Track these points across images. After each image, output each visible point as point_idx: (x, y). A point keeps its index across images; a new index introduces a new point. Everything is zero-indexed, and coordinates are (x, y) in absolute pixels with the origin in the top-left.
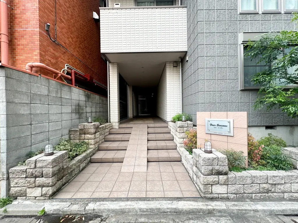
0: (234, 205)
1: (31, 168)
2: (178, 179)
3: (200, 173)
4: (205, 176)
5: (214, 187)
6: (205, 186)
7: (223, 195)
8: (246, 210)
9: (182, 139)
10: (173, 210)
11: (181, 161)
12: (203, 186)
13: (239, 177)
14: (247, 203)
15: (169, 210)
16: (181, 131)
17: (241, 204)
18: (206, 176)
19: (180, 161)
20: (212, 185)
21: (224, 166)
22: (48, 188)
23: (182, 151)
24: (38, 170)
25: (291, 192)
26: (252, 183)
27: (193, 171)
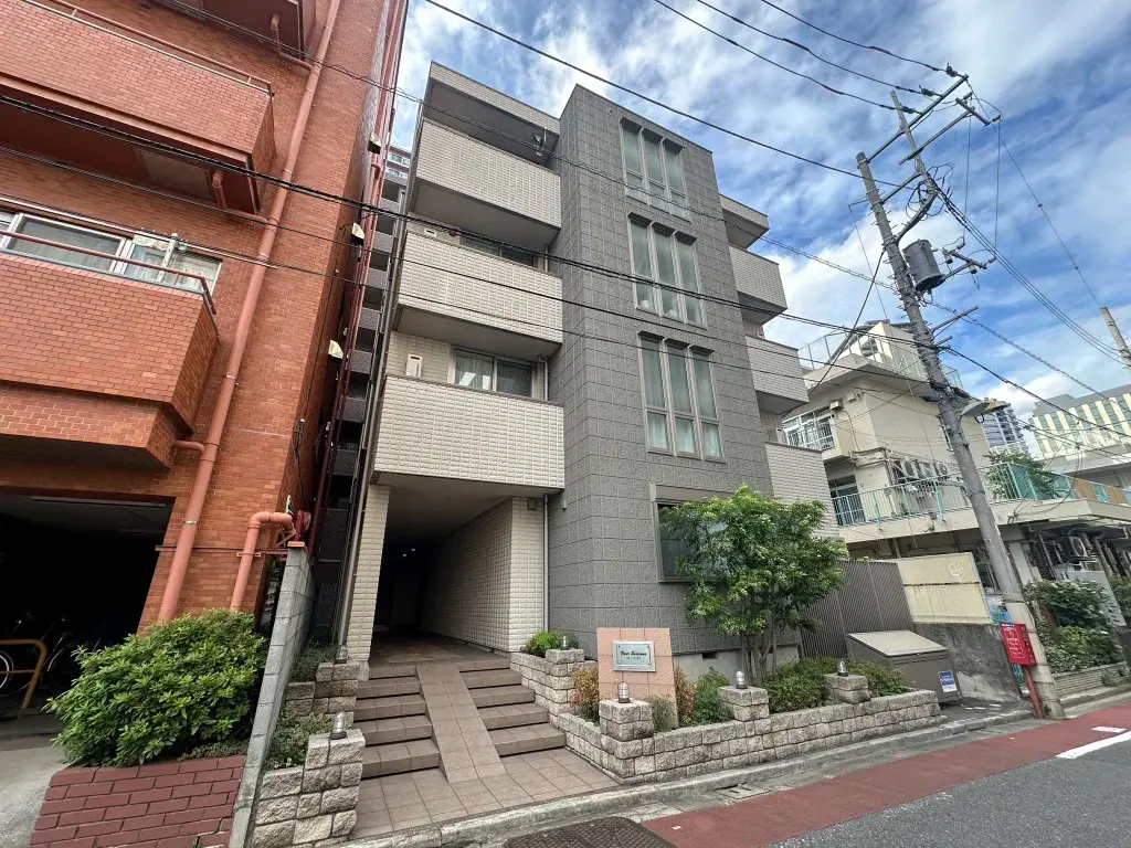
1: (318, 768)
3: (617, 742)
4: (624, 744)
5: (637, 761)
6: (625, 762)
7: (649, 775)
9: (564, 691)
10: (585, 809)
11: (567, 745)
12: (622, 762)
13: (669, 739)
15: (579, 809)
16: (561, 673)
18: (626, 743)
19: (563, 747)
20: (634, 758)
21: (648, 722)
22: (350, 812)
23: (567, 719)
24: (332, 770)
25: (730, 756)
26: (685, 747)
27: (602, 748)
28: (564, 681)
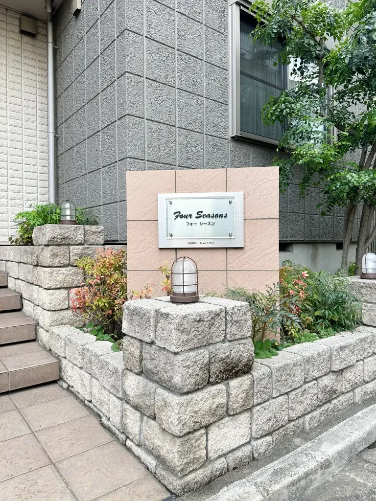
0: (276, 473)
2: (55, 455)
3: (166, 394)
4: (185, 397)
5: (214, 431)
6: (186, 438)
7: (239, 454)
8: (307, 475)
9: (62, 291)
11: (61, 379)
12: (178, 441)
13: (278, 370)
14: (299, 450)
16: (58, 261)
17: (290, 462)
18: (189, 397)
19: (55, 382)
20: (207, 427)
21: (243, 341)
23: (63, 336)
26: (305, 382)
27: (125, 399)
28: (64, 275)
